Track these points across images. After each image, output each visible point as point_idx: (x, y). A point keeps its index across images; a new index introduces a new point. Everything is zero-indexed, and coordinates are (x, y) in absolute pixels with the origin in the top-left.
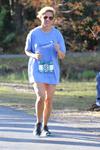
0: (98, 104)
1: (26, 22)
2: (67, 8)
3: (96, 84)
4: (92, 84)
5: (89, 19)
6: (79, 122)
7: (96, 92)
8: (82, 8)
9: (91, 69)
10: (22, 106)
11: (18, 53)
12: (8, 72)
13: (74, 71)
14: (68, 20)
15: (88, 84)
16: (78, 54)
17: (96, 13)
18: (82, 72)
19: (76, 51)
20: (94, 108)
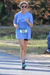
0: (48, 51)
1: (13, 10)
2: (33, 4)
3: (47, 41)
4: (45, 41)
5: (43, 9)
6: (38, 60)
7: (47, 45)
8: (40, 3)
9: (44, 34)
10: (11, 52)
11: (8, 26)
12: (3, 35)
13: (36, 34)
14: (33, 9)
15: (43, 41)
16: (38, 26)
17: (47, 6)
18: (40, 35)
19: (37, 25)
20: (46, 53)
